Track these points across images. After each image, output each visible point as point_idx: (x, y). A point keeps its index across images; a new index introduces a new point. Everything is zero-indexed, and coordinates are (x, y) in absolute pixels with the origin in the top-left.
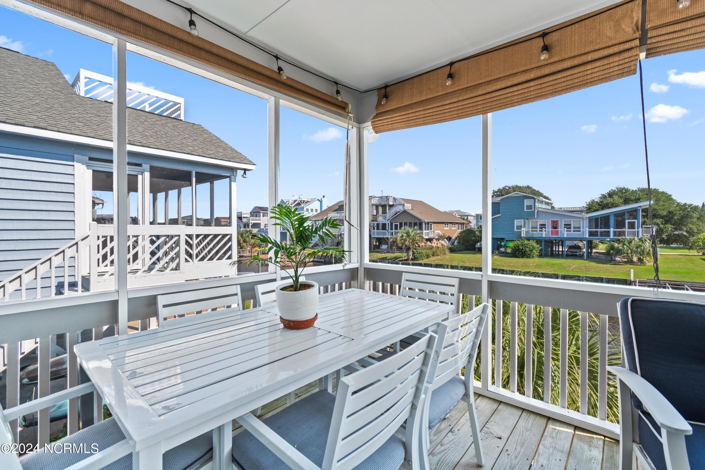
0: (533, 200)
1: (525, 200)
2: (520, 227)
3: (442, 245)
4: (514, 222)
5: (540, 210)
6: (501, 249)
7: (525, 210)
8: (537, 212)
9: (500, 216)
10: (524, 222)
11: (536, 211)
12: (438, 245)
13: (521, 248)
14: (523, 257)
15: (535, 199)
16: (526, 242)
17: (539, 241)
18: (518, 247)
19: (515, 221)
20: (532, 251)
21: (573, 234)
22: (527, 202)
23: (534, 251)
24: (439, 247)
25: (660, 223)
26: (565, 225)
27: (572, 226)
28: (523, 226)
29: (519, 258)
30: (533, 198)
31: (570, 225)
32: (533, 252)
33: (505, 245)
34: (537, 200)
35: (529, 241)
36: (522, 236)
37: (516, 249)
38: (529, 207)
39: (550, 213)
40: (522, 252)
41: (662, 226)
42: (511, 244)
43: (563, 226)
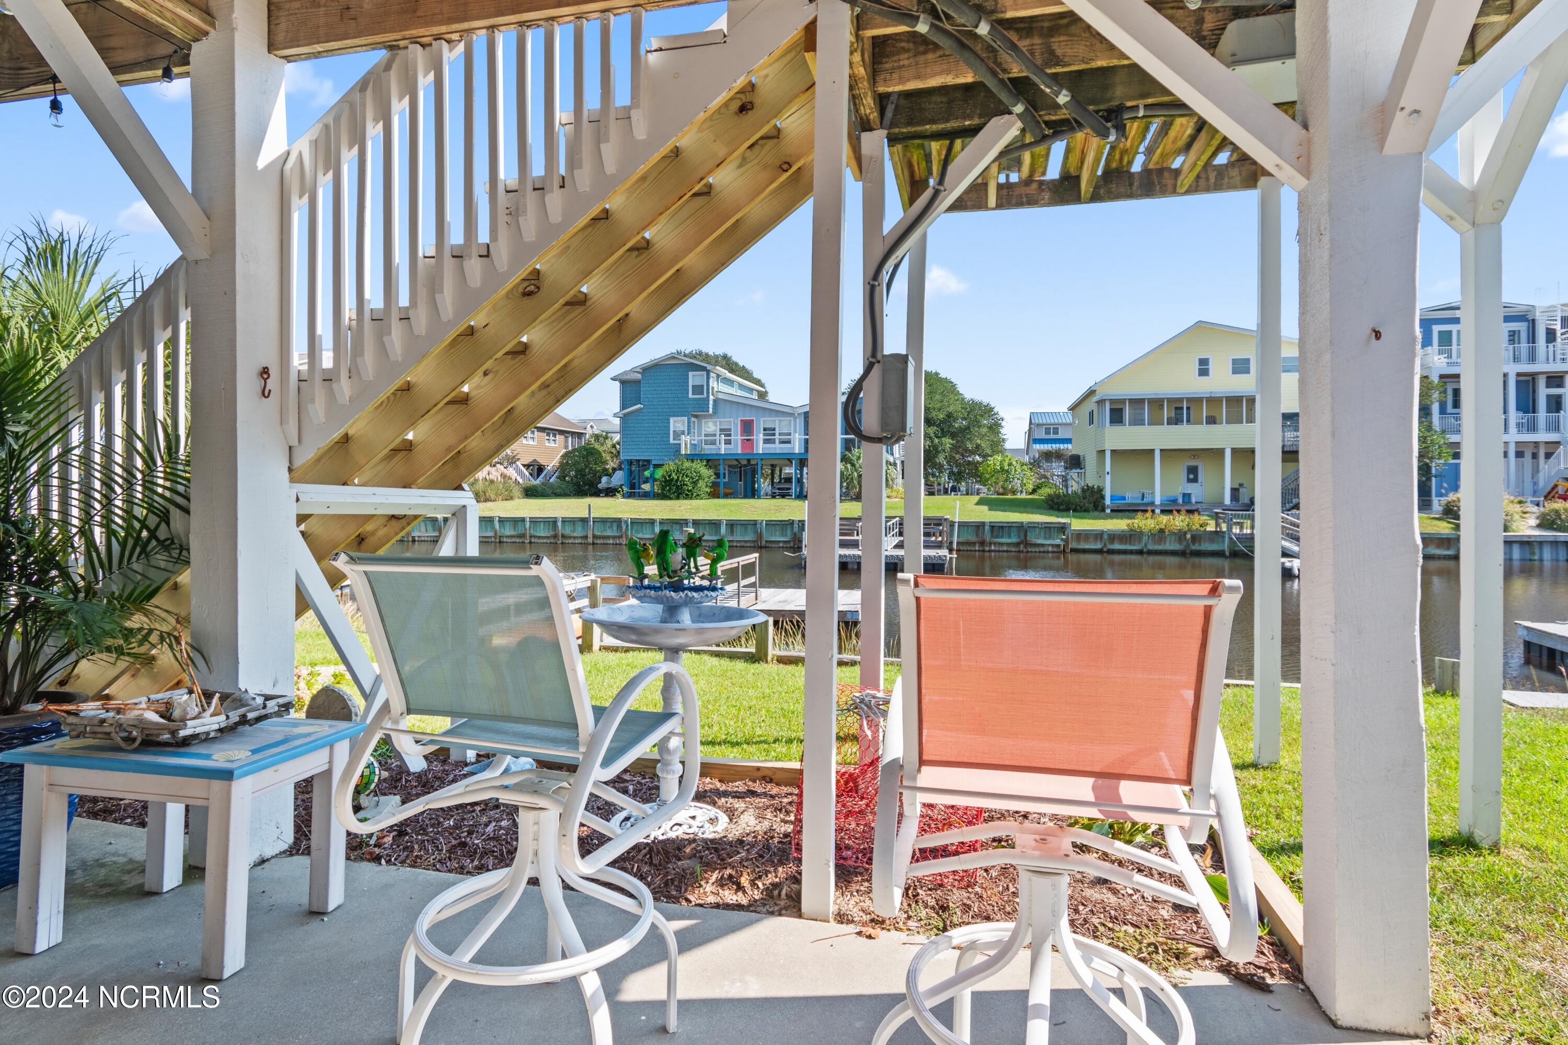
0: (705, 373)
1: (691, 374)
2: (677, 435)
3: (503, 476)
4: (669, 423)
5: (721, 396)
6: (643, 486)
7: (690, 396)
8: (715, 401)
9: (641, 409)
10: (689, 422)
11: (711, 397)
12: (491, 477)
13: (676, 477)
14: (678, 498)
15: (708, 372)
16: (687, 464)
17: (711, 462)
18: (670, 476)
19: (672, 420)
20: (695, 483)
21: (777, 448)
22: (694, 378)
23: (701, 484)
24: (492, 482)
25: (932, 435)
26: (765, 429)
27: (777, 432)
28: (686, 432)
29: (671, 499)
30: (704, 369)
31: (774, 429)
32: (699, 485)
33: (652, 474)
34: (712, 375)
35: (692, 461)
36: (683, 452)
37: (666, 481)
38: (698, 389)
39: (738, 403)
40: (677, 487)
41: (936, 441)
42: (659, 473)
43: (762, 432)
